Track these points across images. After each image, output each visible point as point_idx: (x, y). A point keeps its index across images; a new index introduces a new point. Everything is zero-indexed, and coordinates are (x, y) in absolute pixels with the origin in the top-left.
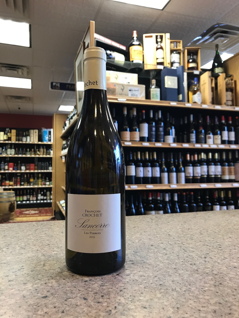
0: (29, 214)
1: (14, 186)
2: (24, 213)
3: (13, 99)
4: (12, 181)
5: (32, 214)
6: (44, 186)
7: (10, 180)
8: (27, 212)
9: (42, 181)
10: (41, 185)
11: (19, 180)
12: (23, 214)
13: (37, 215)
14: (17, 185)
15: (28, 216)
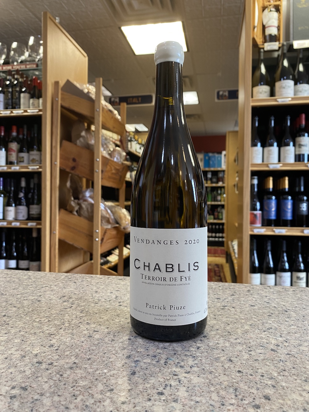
6: (220, 221)
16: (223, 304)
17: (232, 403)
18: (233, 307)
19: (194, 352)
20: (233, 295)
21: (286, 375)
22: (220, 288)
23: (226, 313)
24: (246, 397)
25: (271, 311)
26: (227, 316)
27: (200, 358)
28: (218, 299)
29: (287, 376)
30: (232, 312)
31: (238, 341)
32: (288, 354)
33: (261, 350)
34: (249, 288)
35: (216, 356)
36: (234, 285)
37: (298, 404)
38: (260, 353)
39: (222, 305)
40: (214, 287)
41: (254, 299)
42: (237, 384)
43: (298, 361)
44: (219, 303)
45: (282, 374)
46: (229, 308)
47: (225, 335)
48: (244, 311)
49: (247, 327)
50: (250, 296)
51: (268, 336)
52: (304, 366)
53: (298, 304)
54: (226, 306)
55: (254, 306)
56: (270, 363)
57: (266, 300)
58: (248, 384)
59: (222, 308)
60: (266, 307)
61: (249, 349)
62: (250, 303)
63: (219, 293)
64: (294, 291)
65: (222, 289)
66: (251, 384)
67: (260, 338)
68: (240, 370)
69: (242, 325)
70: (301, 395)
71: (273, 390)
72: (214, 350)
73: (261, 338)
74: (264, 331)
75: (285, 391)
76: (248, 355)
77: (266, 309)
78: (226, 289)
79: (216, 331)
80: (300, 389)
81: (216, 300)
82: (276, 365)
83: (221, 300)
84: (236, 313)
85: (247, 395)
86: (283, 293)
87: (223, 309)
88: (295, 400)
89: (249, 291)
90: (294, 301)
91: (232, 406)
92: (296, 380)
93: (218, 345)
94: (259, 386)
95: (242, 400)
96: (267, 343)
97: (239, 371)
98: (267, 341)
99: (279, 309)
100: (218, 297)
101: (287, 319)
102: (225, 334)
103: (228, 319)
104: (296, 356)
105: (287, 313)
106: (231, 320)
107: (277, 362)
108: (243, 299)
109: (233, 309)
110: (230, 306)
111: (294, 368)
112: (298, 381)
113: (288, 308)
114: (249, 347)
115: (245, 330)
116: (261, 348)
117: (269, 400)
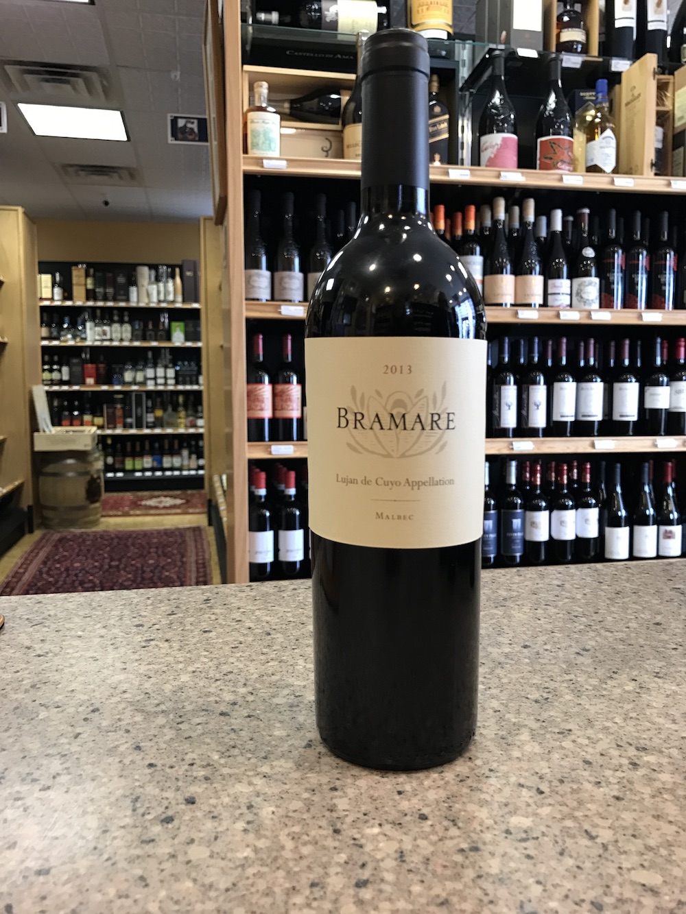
0: (157, 508)
1: (108, 428)
2: (144, 503)
3: (82, 173)
4: (102, 416)
5: (165, 508)
6: (192, 431)
7: (96, 412)
8: (152, 502)
9: (187, 416)
10: (186, 427)
11: (119, 413)
12: (140, 505)
13: (178, 511)
14: (115, 428)
15: (152, 512)
16: (147, 636)
17: (122, 825)
18: (167, 641)
19: (68, 746)
20: (173, 614)
21: (235, 754)
22: (149, 602)
23: (150, 654)
24: (153, 808)
25: (241, 639)
26: (150, 660)
27: (76, 756)
28: (137, 626)
29: (235, 756)
30: (163, 651)
31: (163, 707)
32: (249, 716)
33: (202, 718)
34: (208, 594)
35: (112, 746)
36: (181, 591)
37: (240, 800)
38: (199, 724)
39: (145, 639)
40: (135, 601)
41: (213, 617)
42: (141, 789)
43: (262, 725)
44: (140, 636)
45: (227, 754)
46: (158, 643)
47: (138, 701)
48: (187, 644)
49: (185, 678)
50: (208, 610)
51: (222, 687)
52: (270, 733)
53: (294, 616)
54: (152, 640)
55: (210, 631)
56: (212, 738)
57: (237, 615)
58: (161, 784)
59: (144, 644)
60: (232, 630)
61: (180, 720)
62: (204, 626)
63: (143, 614)
64: (295, 589)
65: (151, 604)
66: (168, 784)
67: (206, 695)
68: (153, 761)
69: (176, 674)
70: (250, 784)
71: (205, 786)
72: (109, 734)
73: (208, 695)
74: (217, 680)
75: (224, 782)
76: (174, 732)
77: (231, 635)
78: (161, 602)
79: (120, 695)
80: (251, 773)
81: (134, 630)
82: (221, 740)
83: (145, 628)
84: (169, 651)
85: (154, 804)
86: (273, 597)
87: (144, 647)
88: (238, 794)
89: (207, 600)
90: (289, 610)
91: (123, 830)
92: (249, 759)
93: (119, 723)
94: (180, 784)
95: (143, 815)
96: (217, 702)
97: (151, 765)
98: (217, 699)
99: (257, 630)
100: (141, 622)
101: (265, 650)
102: (138, 698)
103: (150, 667)
104: (261, 717)
105: (269, 637)
106: (156, 667)
107: (223, 735)
108: (192, 619)
109: (166, 644)
110: (161, 639)
111: (251, 739)
112: (253, 761)
113: (274, 627)
114: (180, 716)
115: (179, 683)
116: (203, 713)
117: (193, 803)
